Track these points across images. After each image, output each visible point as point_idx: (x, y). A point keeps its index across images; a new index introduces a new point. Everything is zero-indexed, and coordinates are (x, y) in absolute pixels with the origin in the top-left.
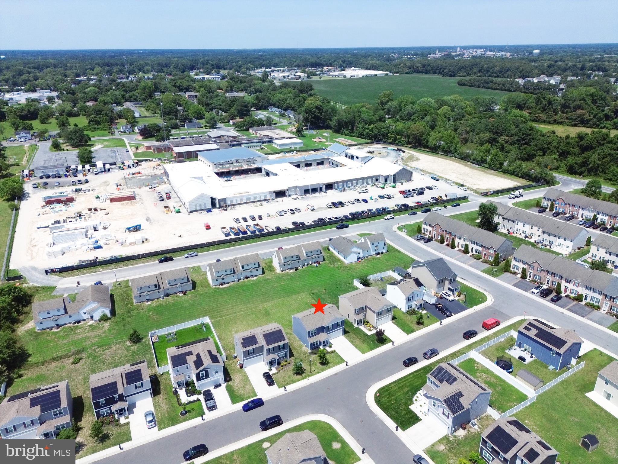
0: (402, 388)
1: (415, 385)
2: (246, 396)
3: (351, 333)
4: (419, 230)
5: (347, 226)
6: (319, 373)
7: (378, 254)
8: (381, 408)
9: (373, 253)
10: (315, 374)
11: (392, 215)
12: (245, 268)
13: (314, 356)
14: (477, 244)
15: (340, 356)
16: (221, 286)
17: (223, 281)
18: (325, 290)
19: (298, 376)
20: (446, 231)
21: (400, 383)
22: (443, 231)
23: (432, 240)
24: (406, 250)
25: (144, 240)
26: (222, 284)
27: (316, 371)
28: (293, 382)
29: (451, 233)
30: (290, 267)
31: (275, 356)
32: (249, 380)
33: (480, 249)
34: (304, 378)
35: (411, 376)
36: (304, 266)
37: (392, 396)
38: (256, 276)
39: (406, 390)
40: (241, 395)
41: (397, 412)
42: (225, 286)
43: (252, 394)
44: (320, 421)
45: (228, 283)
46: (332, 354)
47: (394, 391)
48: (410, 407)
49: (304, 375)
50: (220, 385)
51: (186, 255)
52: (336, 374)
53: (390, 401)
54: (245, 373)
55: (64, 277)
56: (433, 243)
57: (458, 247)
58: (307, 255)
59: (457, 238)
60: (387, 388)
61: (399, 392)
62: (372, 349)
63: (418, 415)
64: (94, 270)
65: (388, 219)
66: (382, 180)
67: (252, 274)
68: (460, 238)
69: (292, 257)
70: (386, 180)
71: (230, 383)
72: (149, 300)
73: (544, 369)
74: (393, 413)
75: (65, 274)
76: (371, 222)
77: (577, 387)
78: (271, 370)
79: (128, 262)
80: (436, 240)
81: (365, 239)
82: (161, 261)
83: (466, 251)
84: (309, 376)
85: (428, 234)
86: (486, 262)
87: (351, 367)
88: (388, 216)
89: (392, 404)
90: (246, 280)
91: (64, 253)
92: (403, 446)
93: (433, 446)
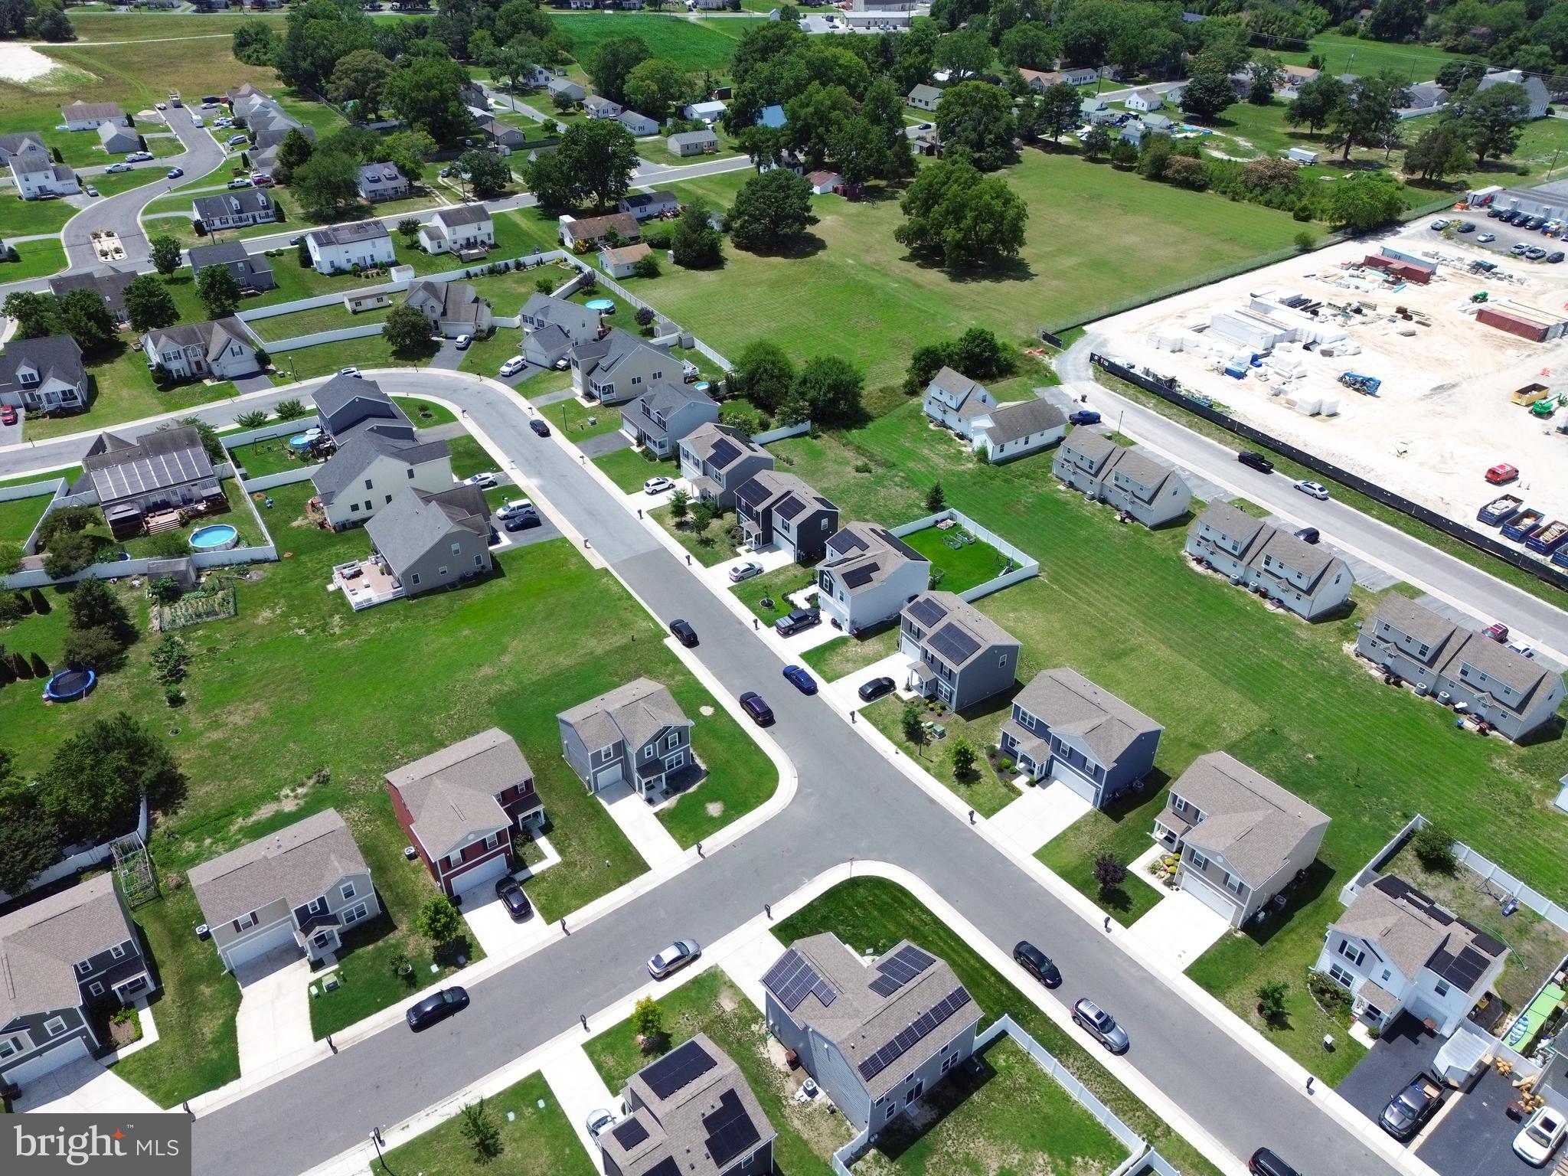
2: (825, 668)
6: (927, 770)
8: (836, 886)
10: (919, 763)
12: (1274, 567)
15: (1002, 806)
16: (1193, 565)
17: (1211, 558)
18: (1318, 757)
25: (1324, 413)
26: (1199, 561)
27: (931, 765)
28: (884, 730)
32: (869, 665)
34: (899, 745)
36: (1435, 695)
37: (882, 912)
38: (1289, 609)
40: (825, 661)
42: (1199, 569)
43: (829, 675)
44: (775, 781)
45: (1215, 570)
46: (1004, 790)
47: (901, 916)
49: (911, 744)
50: (840, 628)
51: (1300, 483)
52: (932, 801)
53: (860, 905)
54: (889, 656)
55: (1097, 380)
60: (906, 900)
62: (1064, 874)
64: (1143, 398)
67: (1283, 596)
69: (1409, 639)
71: (852, 640)
72: (1071, 485)
75: (1104, 376)
78: (909, 690)
79: (1204, 423)
82: (1244, 459)
84: (912, 755)
89: (851, 909)
90: (1256, 597)
91: (1181, 351)
92: (730, 928)
93: (732, 986)
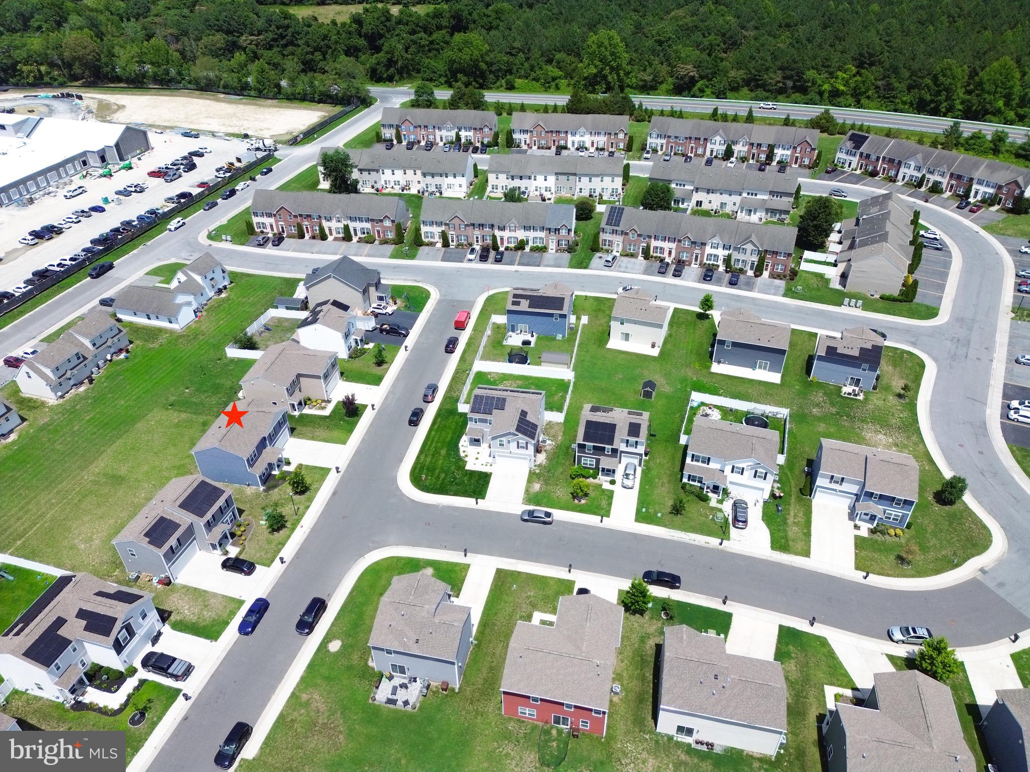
0: (436, 453)
1: (448, 440)
2: (225, 615)
3: (299, 428)
4: (250, 229)
5: (111, 267)
6: (308, 507)
7: (220, 291)
8: (435, 493)
9: (211, 294)
10: (304, 513)
11: (179, 219)
13: (276, 490)
14: (361, 220)
15: (316, 468)
18: (187, 388)
19: (281, 532)
20: (301, 215)
21: (429, 450)
22: (295, 216)
23: (283, 239)
24: (255, 269)
27: (302, 508)
28: (282, 544)
29: (310, 216)
30: (72, 382)
31: (222, 528)
32: (205, 591)
33: (368, 225)
34: (293, 530)
35: (433, 433)
36: (99, 368)
37: (435, 469)
38: (11, 432)
39: (443, 452)
40: (214, 620)
41: (457, 484)
44: (377, 563)
47: (431, 462)
48: (467, 468)
49: (288, 525)
50: (159, 634)
52: (335, 493)
53: (438, 478)
54: (184, 587)
56: (287, 242)
57: (331, 234)
58: (94, 345)
59: (324, 222)
60: (418, 466)
61: (437, 460)
62: (351, 431)
63: (483, 471)
65: (176, 229)
66: (94, 161)
68: (329, 219)
69: (69, 361)
70: (103, 159)
71: (172, 618)
73: (554, 342)
74: (454, 488)
76: (149, 243)
77: (595, 343)
78: (226, 553)
80: (289, 236)
81: (186, 274)
83: (347, 237)
84: (298, 521)
85: (269, 230)
86: (385, 242)
87: (345, 471)
88: (173, 224)
89: (444, 479)
92: (499, 514)
93: (527, 491)
